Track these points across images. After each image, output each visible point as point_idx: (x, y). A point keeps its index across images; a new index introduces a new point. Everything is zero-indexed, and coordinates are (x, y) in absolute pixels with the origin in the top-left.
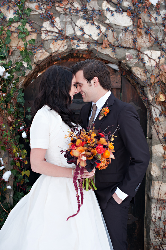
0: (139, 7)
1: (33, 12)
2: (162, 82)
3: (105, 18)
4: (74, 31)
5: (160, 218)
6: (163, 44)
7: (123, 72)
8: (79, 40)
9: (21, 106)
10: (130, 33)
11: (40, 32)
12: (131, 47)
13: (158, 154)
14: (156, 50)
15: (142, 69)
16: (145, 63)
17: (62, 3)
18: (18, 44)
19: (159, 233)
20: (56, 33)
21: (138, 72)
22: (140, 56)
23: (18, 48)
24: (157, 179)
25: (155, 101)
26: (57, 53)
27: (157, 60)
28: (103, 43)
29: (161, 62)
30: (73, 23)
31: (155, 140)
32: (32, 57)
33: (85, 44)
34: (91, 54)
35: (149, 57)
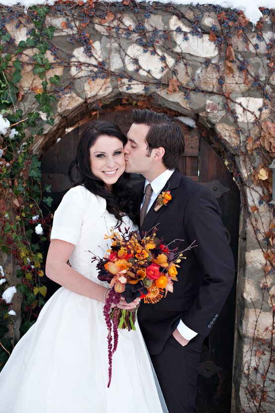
0: (229, 27)
1: (59, 32)
2: (264, 148)
3: (174, 44)
4: (124, 63)
5: (256, 369)
6: (268, 87)
7: (203, 131)
8: (131, 79)
9: (35, 183)
10: (214, 68)
11: (69, 64)
12: (215, 91)
13: (255, 265)
14: (255, 97)
15: (232, 128)
16: (237, 118)
17: (105, 19)
18: (33, 82)
19: (255, 393)
20: (95, 66)
21: (225, 131)
22: (230, 106)
23: (32, 89)
24: (254, 305)
25: (253, 179)
26: (95, 99)
27: (257, 114)
28: (170, 84)
29: (264, 116)
30: (121, 50)
31: (251, 242)
32: (55, 104)
33: (140, 86)
34: (152, 100)
35: (244, 109)
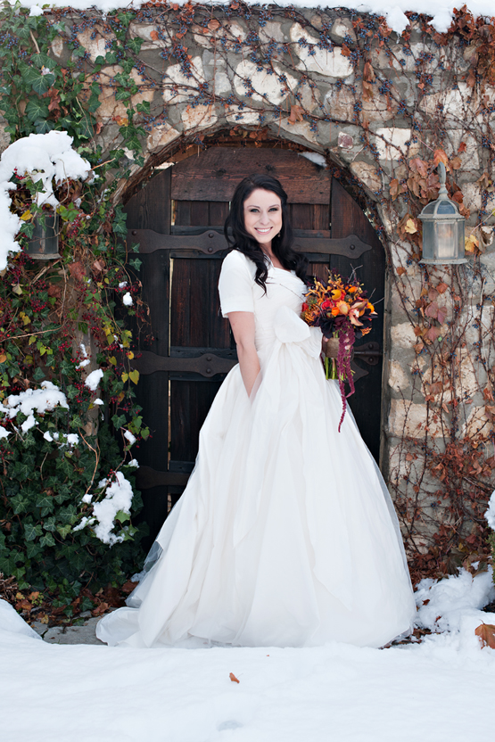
0: (368, 38)
1: (147, 45)
2: (412, 192)
3: (296, 60)
4: (232, 85)
5: (406, 478)
6: (417, 115)
7: (335, 171)
8: (241, 105)
9: (120, 240)
10: (348, 91)
11: (161, 87)
12: (349, 120)
13: (403, 343)
14: (401, 127)
15: (372, 167)
16: (378, 154)
17: (207, 27)
18: (115, 110)
19: (405, 509)
20: (195, 89)
21: (363, 172)
22: (369, 139)
23: (114, 120)
24: (402, 394)
25: (398, 232)
26: (195, 131)
27: (404, 149)
28: (292, 112)
29: (412, 152)
30: (229, 68)
31: (398, 313)
32: (143, 139)
33: (254, 114)
34: (268, 132)
35: (387, 143)
